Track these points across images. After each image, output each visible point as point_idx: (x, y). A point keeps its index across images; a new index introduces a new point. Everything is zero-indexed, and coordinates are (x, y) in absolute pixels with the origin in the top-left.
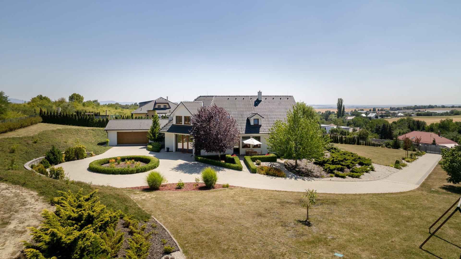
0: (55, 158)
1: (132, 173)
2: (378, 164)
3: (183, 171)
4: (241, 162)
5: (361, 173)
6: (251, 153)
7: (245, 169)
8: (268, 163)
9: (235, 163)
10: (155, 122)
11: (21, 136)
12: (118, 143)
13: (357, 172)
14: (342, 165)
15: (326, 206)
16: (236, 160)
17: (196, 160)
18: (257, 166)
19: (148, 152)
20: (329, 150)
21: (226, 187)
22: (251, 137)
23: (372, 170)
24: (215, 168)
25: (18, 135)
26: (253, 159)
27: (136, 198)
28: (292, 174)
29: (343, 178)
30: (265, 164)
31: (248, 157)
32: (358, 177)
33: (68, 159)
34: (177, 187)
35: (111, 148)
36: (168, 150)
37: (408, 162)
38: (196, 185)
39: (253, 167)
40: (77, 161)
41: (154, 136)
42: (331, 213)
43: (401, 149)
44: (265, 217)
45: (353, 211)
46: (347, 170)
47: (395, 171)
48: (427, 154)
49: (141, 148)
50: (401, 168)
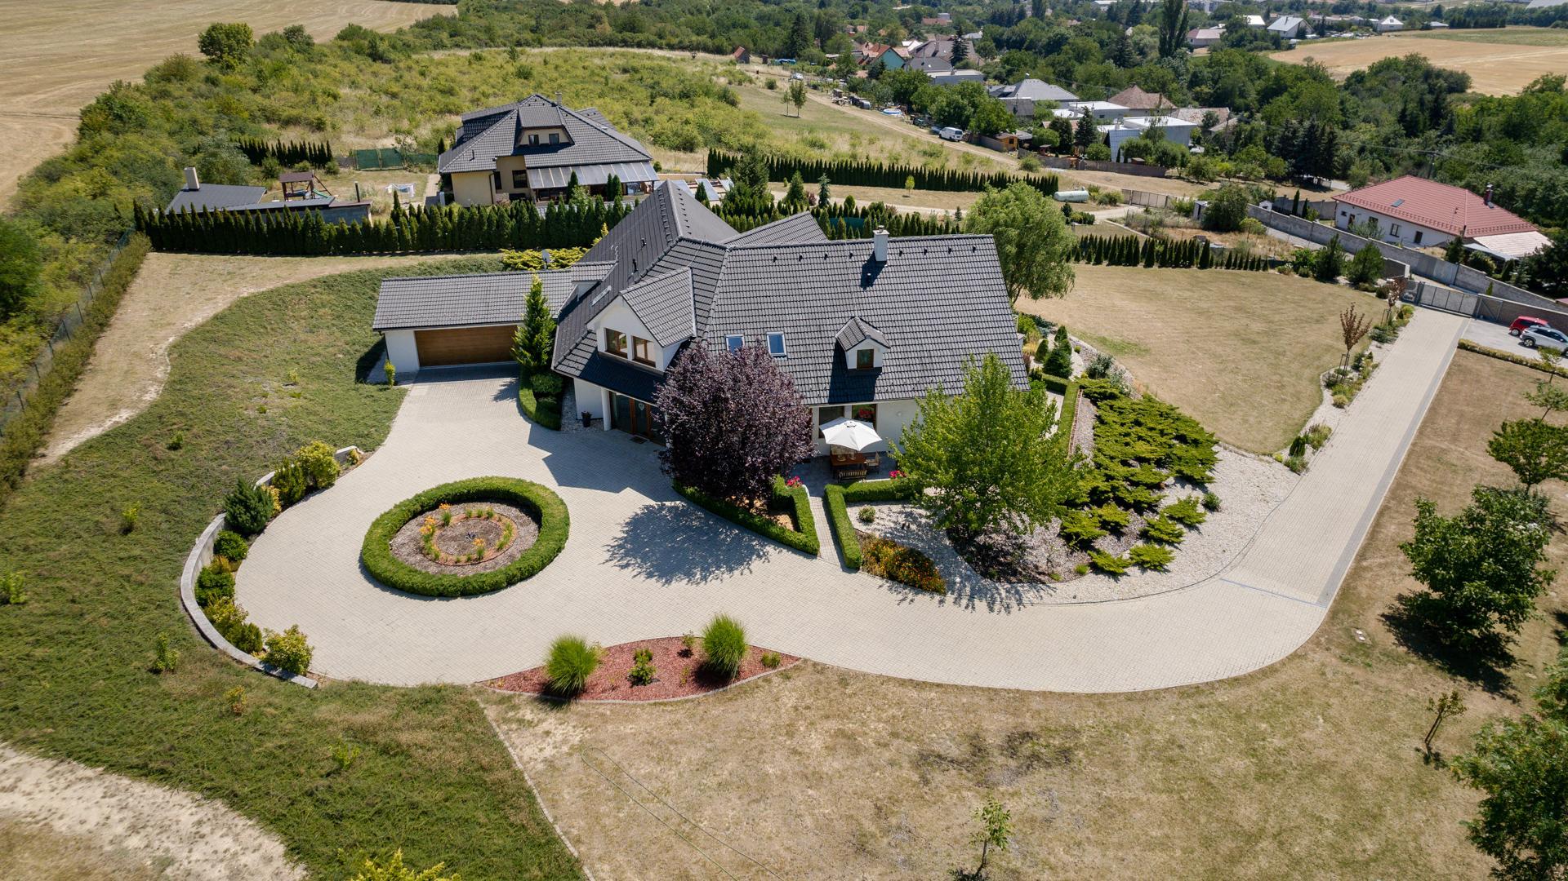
0: (254, 519)
1: (495, 588)
2: (1240, 448)
3: (644, 561)
4: (815, 505)
5: (1174, 540)
6: (844, 468)
7: (827, 549)
8: (897, 508)
9: (797, 527)
10: (535, 308)
11: (124, 416)
12: (422, 363)
13: (1160, 541)
14: (1120, 502)
15: (1040, 775)
16: (799, 505)
17: (681, 495)
18: (862, 527)
19: (526, 427)
20: (1095, 399)
21: (770, 662)
22: (848, 413)
23: (1211, 506)
24: (737, 540)
25: (114, 406)
26: (852, 500)
27: (528, 752)
28: (964, 567)
29: (1114, 575)
30: (887, 517)
31: (836, 492)
32: (1158, 567)
33: (288, 501)
34: (632, 668)
35: (403, 393)
36: (587, 420)
37: (1339, 405)
38: (686, 654)
39: (854, 549)
40: (315, 500)
41: (537, 356)
42: (1048, 821)
43: (1342, 280)
44: (874, 855)
45: (1109, 803)
46: (1135, 523)
47: (1281, 494)
48: (1419, 313)
49: (501, 396)
50: (1304, 466)
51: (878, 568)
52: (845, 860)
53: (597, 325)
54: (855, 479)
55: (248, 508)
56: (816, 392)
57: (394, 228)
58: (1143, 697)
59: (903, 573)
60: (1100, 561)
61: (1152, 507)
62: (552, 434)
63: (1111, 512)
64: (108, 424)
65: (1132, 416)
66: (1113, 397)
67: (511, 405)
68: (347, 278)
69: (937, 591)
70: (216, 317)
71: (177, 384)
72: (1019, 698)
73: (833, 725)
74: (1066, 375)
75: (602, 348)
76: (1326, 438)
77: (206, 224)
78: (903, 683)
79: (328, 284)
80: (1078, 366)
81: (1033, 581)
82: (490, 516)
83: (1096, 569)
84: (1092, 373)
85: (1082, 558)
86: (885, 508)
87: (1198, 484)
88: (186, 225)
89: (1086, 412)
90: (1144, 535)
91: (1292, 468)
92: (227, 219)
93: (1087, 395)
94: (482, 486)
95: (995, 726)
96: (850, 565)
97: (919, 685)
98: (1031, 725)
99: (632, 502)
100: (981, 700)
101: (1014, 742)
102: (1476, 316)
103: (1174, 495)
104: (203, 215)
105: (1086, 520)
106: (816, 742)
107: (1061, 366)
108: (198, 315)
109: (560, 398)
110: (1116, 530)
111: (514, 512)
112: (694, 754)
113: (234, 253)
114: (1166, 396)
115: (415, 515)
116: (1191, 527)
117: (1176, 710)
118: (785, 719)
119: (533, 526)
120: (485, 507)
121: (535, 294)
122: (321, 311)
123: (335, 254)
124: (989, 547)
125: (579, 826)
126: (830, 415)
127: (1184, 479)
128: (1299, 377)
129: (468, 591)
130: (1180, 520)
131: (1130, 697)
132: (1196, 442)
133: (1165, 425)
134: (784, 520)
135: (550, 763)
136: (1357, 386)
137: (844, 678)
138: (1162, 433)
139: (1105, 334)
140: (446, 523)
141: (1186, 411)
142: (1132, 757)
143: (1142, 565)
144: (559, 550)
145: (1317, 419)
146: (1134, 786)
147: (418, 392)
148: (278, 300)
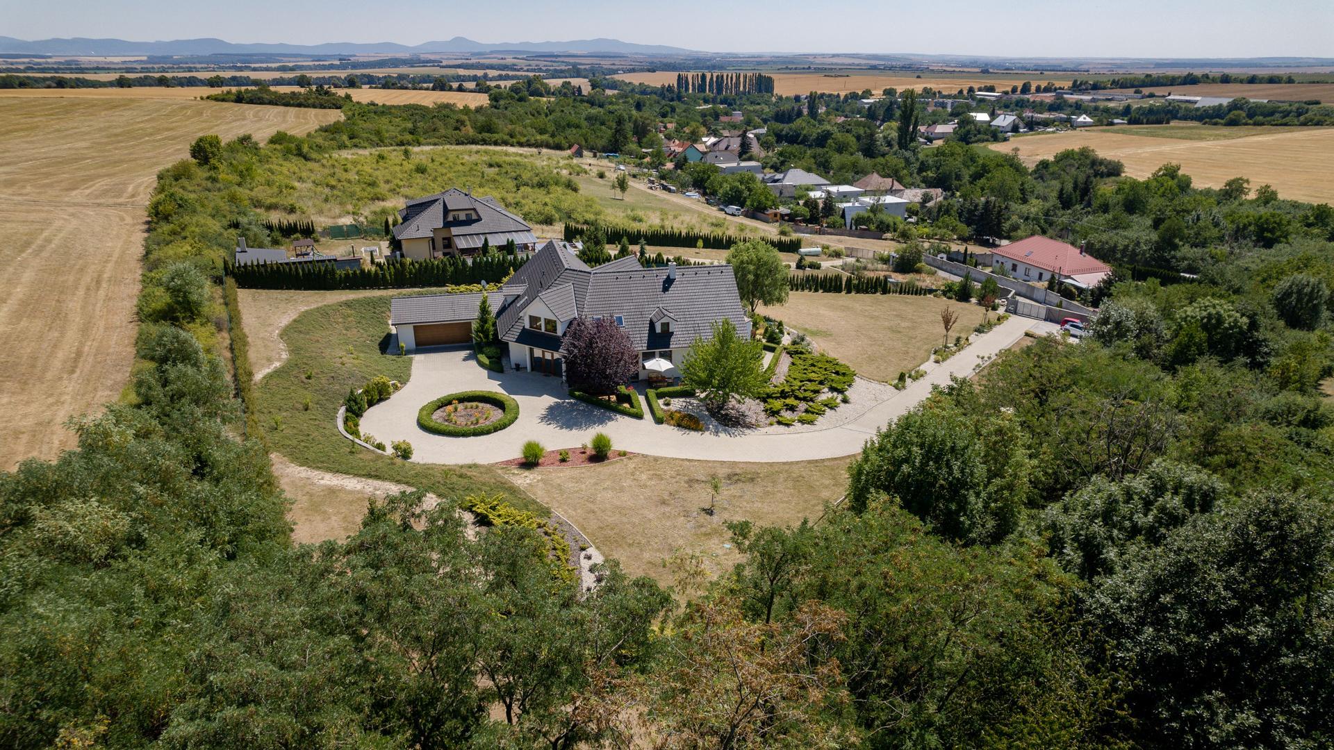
1: (488, 432)
2: (870, 379)
3: (558, 422)
4: (642, 399)
5: (820, 413)
6: (656, 382)
7: (648, 416)
8: (682, 400)
9: (632, 406)
10: (484, 310)
11: (277, 364)
12: (417, 344)
13: (813, 413)
14: (797, 398)
15: (740, 485)
16: (633, 398)
17: (572, 396)
18: (665, 408)
19: (485, 372)
20: (790, 354)
21: (623, 454)
22: (657, 354)
23: (845, 401)
24: (603, 414)
25: (270, 360)
26: (660, 396)
27: (519, 482)
28: (715, 423)
29: (788, 425)
30: (677, 404)
31: (652, 393)
32: (811, 422)
33: (371, 404)
34: (560, 457)
35: (411, 360)
36: (518, 367)
37: (937, 362)
38: (584, 453)
39: (659, 414)
40: (382, 404)
41: (487, 336)
42: (741, 496)
43: (974, 300)
44: (668, 505)
45: (768, 492)
46: (802, 406)
47: (886, 398)
48: (1014, 319)
49: (465, 359)
50: (904, 387)
51: (672, 422)
52: (657, 506)
53: (525, 314)
54: (660, 387)
55: (356, 403)
56: (640, 344)
57: (380, 272)
58: (792, 463)
59: (684, 423)
60: (781, 419)
61: (812, 400)
62: (500, 375)
63: (791, 401)
64: (272, 367)
65: (811, 362)
66: (802, 353)
67: (473, 363)
68: (358, 301)
69: (701, 430)
70: (295, 321)
71: (295, 350)
72: (734, 464)
73: (651, 472)
74: (778, 343)
75: (527, 327)
76: (922, 376)
77: (266, 271)
78: (683, 460)
79: (348, 304)
80: (786, 340)
81: (749, 427)
82: (477, 407)
83: (779, 423)
84: (794, 343)
85: (773, 419)
86: (676, 400)
87: (841, 391)
88: (253, 271)
89: (786, 361)
90: (807, 411)
91: (896, 387)
92: (278, 268)
93: (788, 353)
94: (471, 394)
95: (722, 472)
96: (659, 421)
97: (689, 460)
98: (738, 471)
99: (548, 401)
100: (718, 465)
101: (729, 477)
102: (1046, 320)
103: (825, 395)
104: (265, 265)
105: (777, 404)
106: (644, 477)
107: (775, 339)
108: (285, 321)
109: (499, 359)
110: (792, 409)
111: (488, 406)
112: (592, 481)
113: (282, 288)
114: (832, 355)
115: (439, 407)
116: (831, 408)
117: (805, 467)
118: (630, 471)
119: (500, 411)
120: (474, 404)
121: (484, 302)
122: (350, 319)
123: (343, 289)
124: (727, 415)
125: (547, 499)
126: (648, 356)
127: (832, 389)
128: (919, 349)
129: (476, 434)
130: (826, 405)
131: (784, 463)
132: (844, 374)
133: (828, 365)
134: (626, 405)
135: (530, 485)
136: (953, 354)
137: (656, 459)
138: (826, 369)
139: (807, 326)
140: (456, 409)
141: (841, 362)
142: (781, 480)
143: (802, 421)
144: (516, 418)
145: (922, 368)
146: (780, 487)
147: (418, 359)
148: (324, 312)
